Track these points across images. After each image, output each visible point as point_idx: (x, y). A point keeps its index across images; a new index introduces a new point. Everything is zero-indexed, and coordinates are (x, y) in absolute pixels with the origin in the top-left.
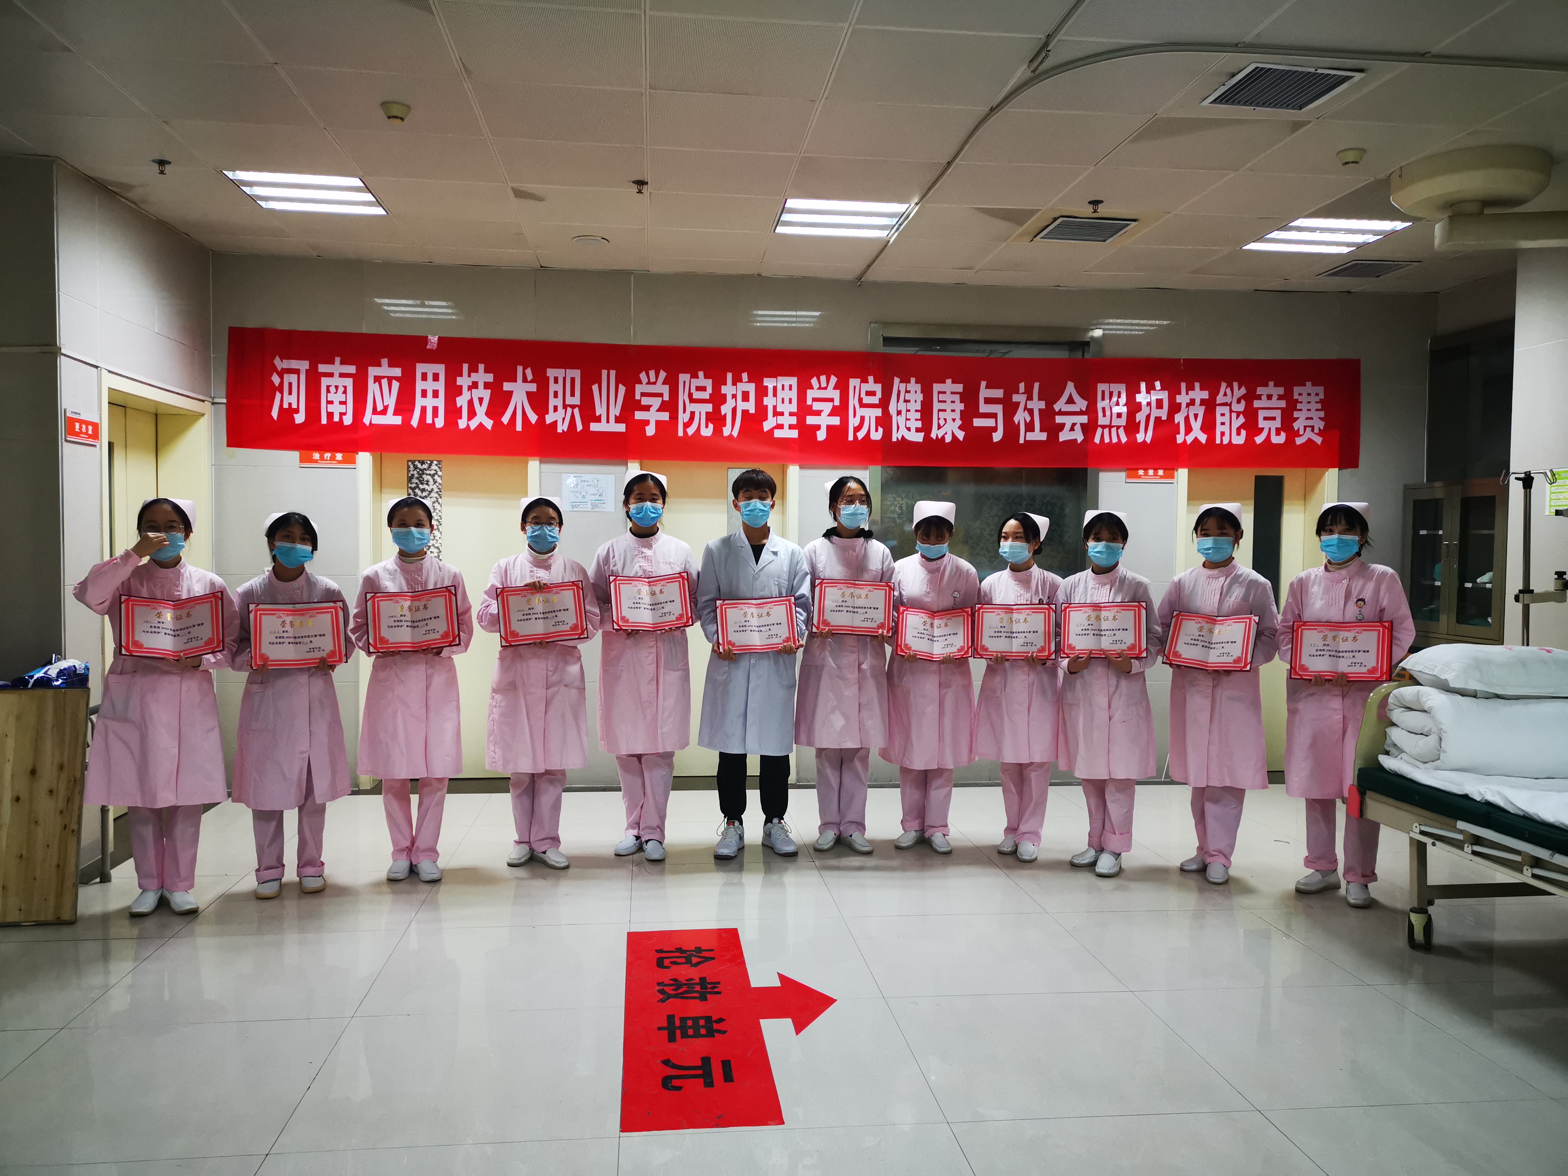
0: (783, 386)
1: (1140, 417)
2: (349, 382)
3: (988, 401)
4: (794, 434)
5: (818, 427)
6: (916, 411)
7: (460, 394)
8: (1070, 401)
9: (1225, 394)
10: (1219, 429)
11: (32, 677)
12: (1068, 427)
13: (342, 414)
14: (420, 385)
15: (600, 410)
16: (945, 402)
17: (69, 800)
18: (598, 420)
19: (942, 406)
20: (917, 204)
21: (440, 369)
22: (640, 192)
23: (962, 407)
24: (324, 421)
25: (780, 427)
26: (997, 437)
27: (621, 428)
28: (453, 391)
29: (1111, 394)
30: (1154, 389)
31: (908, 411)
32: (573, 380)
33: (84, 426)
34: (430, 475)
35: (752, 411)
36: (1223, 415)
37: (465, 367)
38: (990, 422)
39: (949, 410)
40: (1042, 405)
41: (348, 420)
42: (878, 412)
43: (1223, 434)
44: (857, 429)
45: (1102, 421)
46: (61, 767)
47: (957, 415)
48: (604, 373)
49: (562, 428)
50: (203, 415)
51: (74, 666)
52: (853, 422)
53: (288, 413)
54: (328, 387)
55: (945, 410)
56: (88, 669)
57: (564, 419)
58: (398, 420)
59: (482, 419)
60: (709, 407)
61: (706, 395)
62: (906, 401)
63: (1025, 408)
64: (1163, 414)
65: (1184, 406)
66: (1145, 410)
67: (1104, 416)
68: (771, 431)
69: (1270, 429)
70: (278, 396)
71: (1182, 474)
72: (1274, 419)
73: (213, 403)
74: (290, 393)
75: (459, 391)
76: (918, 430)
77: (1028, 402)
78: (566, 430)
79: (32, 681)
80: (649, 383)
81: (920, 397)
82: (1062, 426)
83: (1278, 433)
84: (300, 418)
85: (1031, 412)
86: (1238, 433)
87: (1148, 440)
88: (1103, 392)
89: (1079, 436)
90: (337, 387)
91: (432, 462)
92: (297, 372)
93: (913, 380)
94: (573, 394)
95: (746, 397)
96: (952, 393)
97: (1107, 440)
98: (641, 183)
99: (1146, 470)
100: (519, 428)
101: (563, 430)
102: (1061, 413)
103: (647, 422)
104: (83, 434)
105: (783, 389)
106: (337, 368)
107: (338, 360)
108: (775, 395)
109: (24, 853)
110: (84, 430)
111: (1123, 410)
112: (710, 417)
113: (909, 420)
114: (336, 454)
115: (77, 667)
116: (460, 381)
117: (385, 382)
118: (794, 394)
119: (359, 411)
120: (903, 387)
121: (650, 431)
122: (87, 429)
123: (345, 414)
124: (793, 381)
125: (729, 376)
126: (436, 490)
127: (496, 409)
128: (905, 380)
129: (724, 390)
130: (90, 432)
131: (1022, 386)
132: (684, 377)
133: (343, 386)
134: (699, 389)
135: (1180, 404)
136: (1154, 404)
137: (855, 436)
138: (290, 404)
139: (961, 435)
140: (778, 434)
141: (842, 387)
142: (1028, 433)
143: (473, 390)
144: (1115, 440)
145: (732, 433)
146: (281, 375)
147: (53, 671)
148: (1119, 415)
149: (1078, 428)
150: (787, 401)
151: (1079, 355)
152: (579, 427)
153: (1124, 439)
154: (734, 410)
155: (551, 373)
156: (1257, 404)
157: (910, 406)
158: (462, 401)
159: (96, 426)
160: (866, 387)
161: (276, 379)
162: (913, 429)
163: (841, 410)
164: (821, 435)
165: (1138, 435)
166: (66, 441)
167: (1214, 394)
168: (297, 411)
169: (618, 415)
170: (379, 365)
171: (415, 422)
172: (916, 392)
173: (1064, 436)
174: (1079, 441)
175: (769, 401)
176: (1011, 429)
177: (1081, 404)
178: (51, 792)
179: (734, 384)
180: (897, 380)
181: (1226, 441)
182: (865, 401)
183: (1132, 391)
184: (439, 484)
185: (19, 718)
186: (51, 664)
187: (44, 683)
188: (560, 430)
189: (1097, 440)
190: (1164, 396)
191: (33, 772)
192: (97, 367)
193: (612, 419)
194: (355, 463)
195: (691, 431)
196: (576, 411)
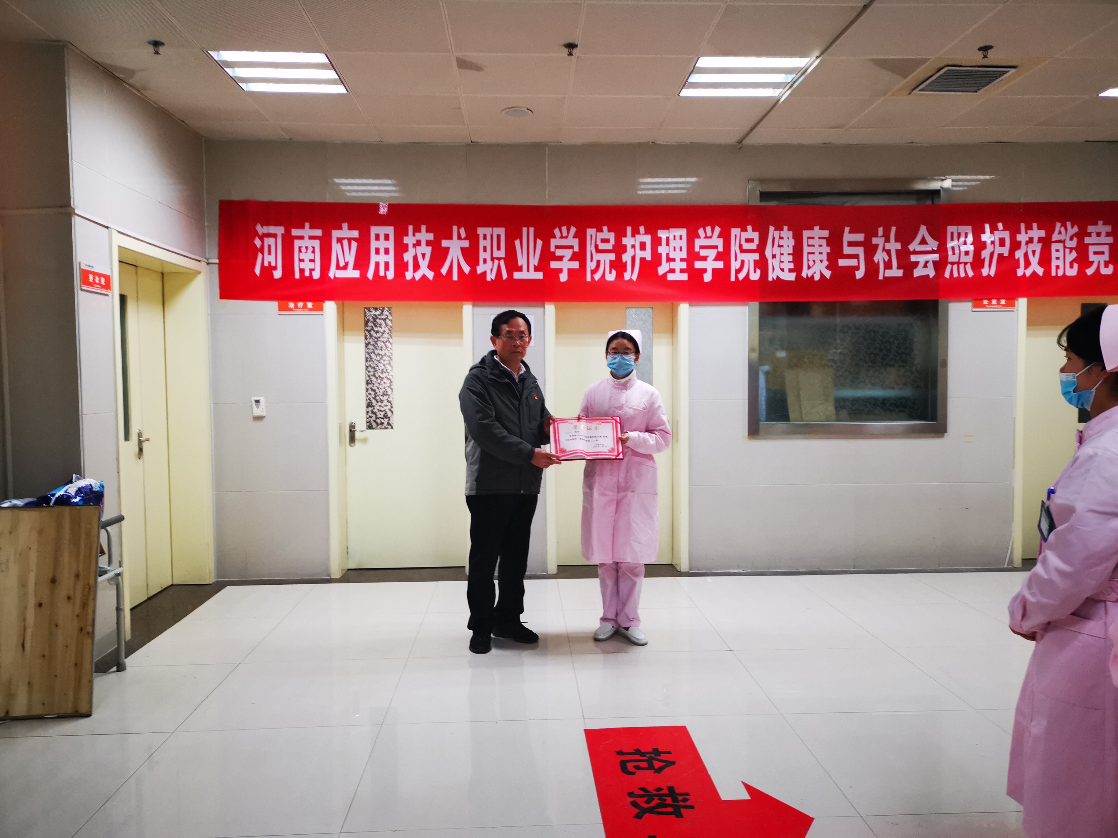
0: (675, 236)
1: (985, 254)
2: (317, 244)
3: (851, 244)
4: (685, 277)
5: (705, 270)
6: (789, 254)
7: (407, 250)
8: (923, 242)
9: (1060, 233)
10: (1054, 263)
11: (53, 495)
12: (921, 264)
13: (311, 270)
14: (374, 244)
15: (522, 261)
16: (813, 246)
17: (84, 605)
18: (520, 269)
19: (811, 249)
20: (817, 57)
21: (390, 230)
22: (570, 54)
23: (828, 249)
24: (297, 276)
25: (672, 271)
26: (860, 274)
27: (539, 276)
28: (401, 248)
29: (959, 235)
30: (997, 229)
31: (782, 254)
32: (499, 236)
33: (97, 278)
34: (382, 319)
35: (649, 258)
36: (1057, 251)
37: (411, 228)
38: (853, 262)
39: (817, 253)
40: (898, 246)
41: (316, 275)
42: (756, 256)
43: (1058, 267)
44: (738, 271)
45: (952, 258)
46: (77, 576)
47: (824, 257)
48: (525, 229)
49: (491, 277)
50: (200, 273)
51: (91, 485)
52: (735, 265)
53: (267, 270)
54: (300, 248)
55: (813, 253)
56: (103, 487)
57: (492, 270)
58: (356, 274)
59: (425, 271)
60: (612, 256)
61: (609, 246)
62: (780, 246)
63: (884, 249)
64: (1005, 251)
65: (1023, 244)
66: (990, 248)
67: (954, 254)
68: (665, 275)
69: (1099, 262)
70: (260, 256)
71: (1022, 303)
72: (1102, 253)
73: (208, 264)
74: (270, 253)
75: (405, 248)
76: (790, 271)
77: (886, 244)
78: (493, 278)
79: (53, 499)
80: (562, 237)
81: (792, 242)
82: (917, 263)
83: (1106, 265)
84: (278, 274)
85: (888, 252)
86: (1071, 266)
87: (992, 273)
88: (952, 233)
89: (931, 272)
90: (307, 248)
91: (384, 308)
92: (274, 236)
93: (786, 228)
94: (499, 249)
95: (643, 246)
96: (820, 238)
97: (956, 275)
98: (571, 46)
99: (990, 300)
100: (455, 277)
101: (491, 279)
102: (915, 252)
103: (560, 270)
104: (96, 284)
105: (675, 239)
106: (307, 231)
107: (307, 225)
108: (668, 244)
109: (46, 653)
110: (97, 280)
111: (971, 248)
112: (613, 265)
113: (783, 262)
114: (307, 303)
115: (93, 485)
116: (406, 240)
117: (345, 243)
118: (684, 243)
119: (325, 267)
120: (777, 234)
121: (563, 277)
122: (100, 280)
123: (314, 270)
124: (683, 232)
125: (629, 230)
126: (387, 331)
127: (435, 264)
128: (779, 228)
129: (625, 241)
130: (103, 283)
131: (881, 231)
132: (591, 232)
133: (312, 247)
134: (604, 241)
135: (1020, 242)
136: (997, 243)
137: (737, 277)
138: (270, 263)
139: (828, 274)
140: (670, 277)
141: (725, 236)
142: (887, 271)
143: (417, 247)
144: (963, 275)
145: (632, 278)
146: (262, 238)
147: (72, 489)
148: (967, 253)
149: (930, 265)
150: (678, 249)
151: (929, 202)
152: (505, 276)
153: (971, 274)
154: (633, 258)
155: (481, 231)
156: (1087, 240)
157: (783, 250)
158: (408, 257)
159: (108, 278)
160: (745, 235)
161: (258, 242)
162: (786, 270)
163: (724, 256)
164: (708, 277)
165: (982, 270)
166: (82, 290)
167: (1050, 233)
168: (275, 268)
169: (536, 265)
170: (340, 228)
171: (370, 275)
172: (788, 238)
173: (918, 273)
174: (931, 276)
175: (662, 250)
176: (872, 268)
177: (933, 244)
178: (69, 598)
179: (633, 236)
180: (772, 229)
181: (1060, 273)
182: (744, 247)
183: (978, 232)
184: (391, 327)
185: (40, 532)
186: (71, 482)
187: (64, 501)
188: (488, 279)
189: (947, 275)
190: (1006, 235)
191: (53, 581)
192: (107, 227)
193: (532, 268)
194: (322, 310)
195: (597, 277)
196: (502, 263)
